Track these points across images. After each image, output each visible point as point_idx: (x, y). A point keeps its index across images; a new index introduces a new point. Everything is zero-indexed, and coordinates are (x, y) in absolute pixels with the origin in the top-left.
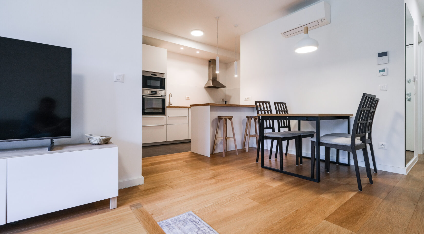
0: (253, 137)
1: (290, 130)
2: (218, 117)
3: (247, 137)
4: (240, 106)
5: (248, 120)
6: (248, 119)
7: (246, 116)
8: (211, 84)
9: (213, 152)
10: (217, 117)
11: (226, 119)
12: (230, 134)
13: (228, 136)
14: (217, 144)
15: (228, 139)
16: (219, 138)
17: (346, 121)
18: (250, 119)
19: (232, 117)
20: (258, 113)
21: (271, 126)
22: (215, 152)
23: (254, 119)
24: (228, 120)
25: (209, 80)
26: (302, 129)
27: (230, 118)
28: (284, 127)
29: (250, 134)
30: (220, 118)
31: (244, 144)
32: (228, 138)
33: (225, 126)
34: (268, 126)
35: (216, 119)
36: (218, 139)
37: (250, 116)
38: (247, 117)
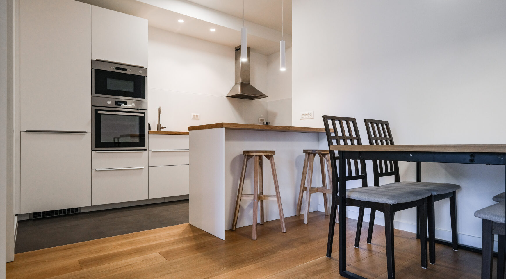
0: (318, 193)
1: (397, 180)
2: (244, 152)
3: (305, 192)
4: (291, 129)
5: (307, 159)
6: (307, 155)
7: (304, 150)
8: (239, 92)
9: (233, 227)
10: (242, 153)
11: (261, 158)
12: (269, 189)
13: (265, 193)
14: (242, 209)
15: (265, 199)
16: (247, 195)
18: (311, 156)
19: (273, 152)
20: (330, 143)
21: (360, 174)
22: (238, 226)
23: (320, 157)
24: (264, 159)
25: (235, 84)
26: (424, 179)
27: (270, 154)
28: (387, 174)
29: (311, 186)
30: (247, 155)
31: (299, 207)
32: (265, 196)
33: (259, 170)
34: (354, 174)
35: (240, 156)
36: (243, 198)
37: (312, 150)
38: (305, 152)
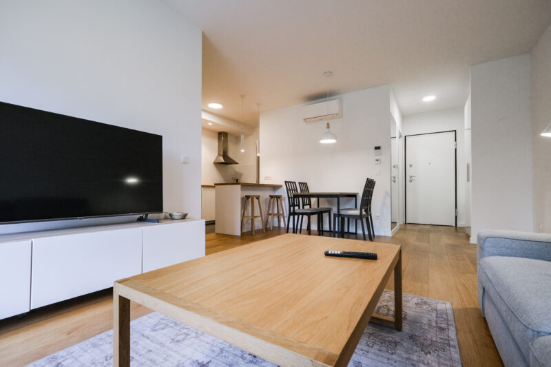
1: (310, 207)
2: (247, 195)
3: (269, 216)
6: (271, 198)
7: (270, 195)
8: (222, 160)
11: (254, 198)
17: (354, 198)
18: (274, 198)
21: (298, 204)
22: (245, 231)
25: (218, 155)
26: (320, 206)
27: (258, 197)
28: (307, 205)
33: (253, 204)
35: (245, 197)
37: (273, 195)
